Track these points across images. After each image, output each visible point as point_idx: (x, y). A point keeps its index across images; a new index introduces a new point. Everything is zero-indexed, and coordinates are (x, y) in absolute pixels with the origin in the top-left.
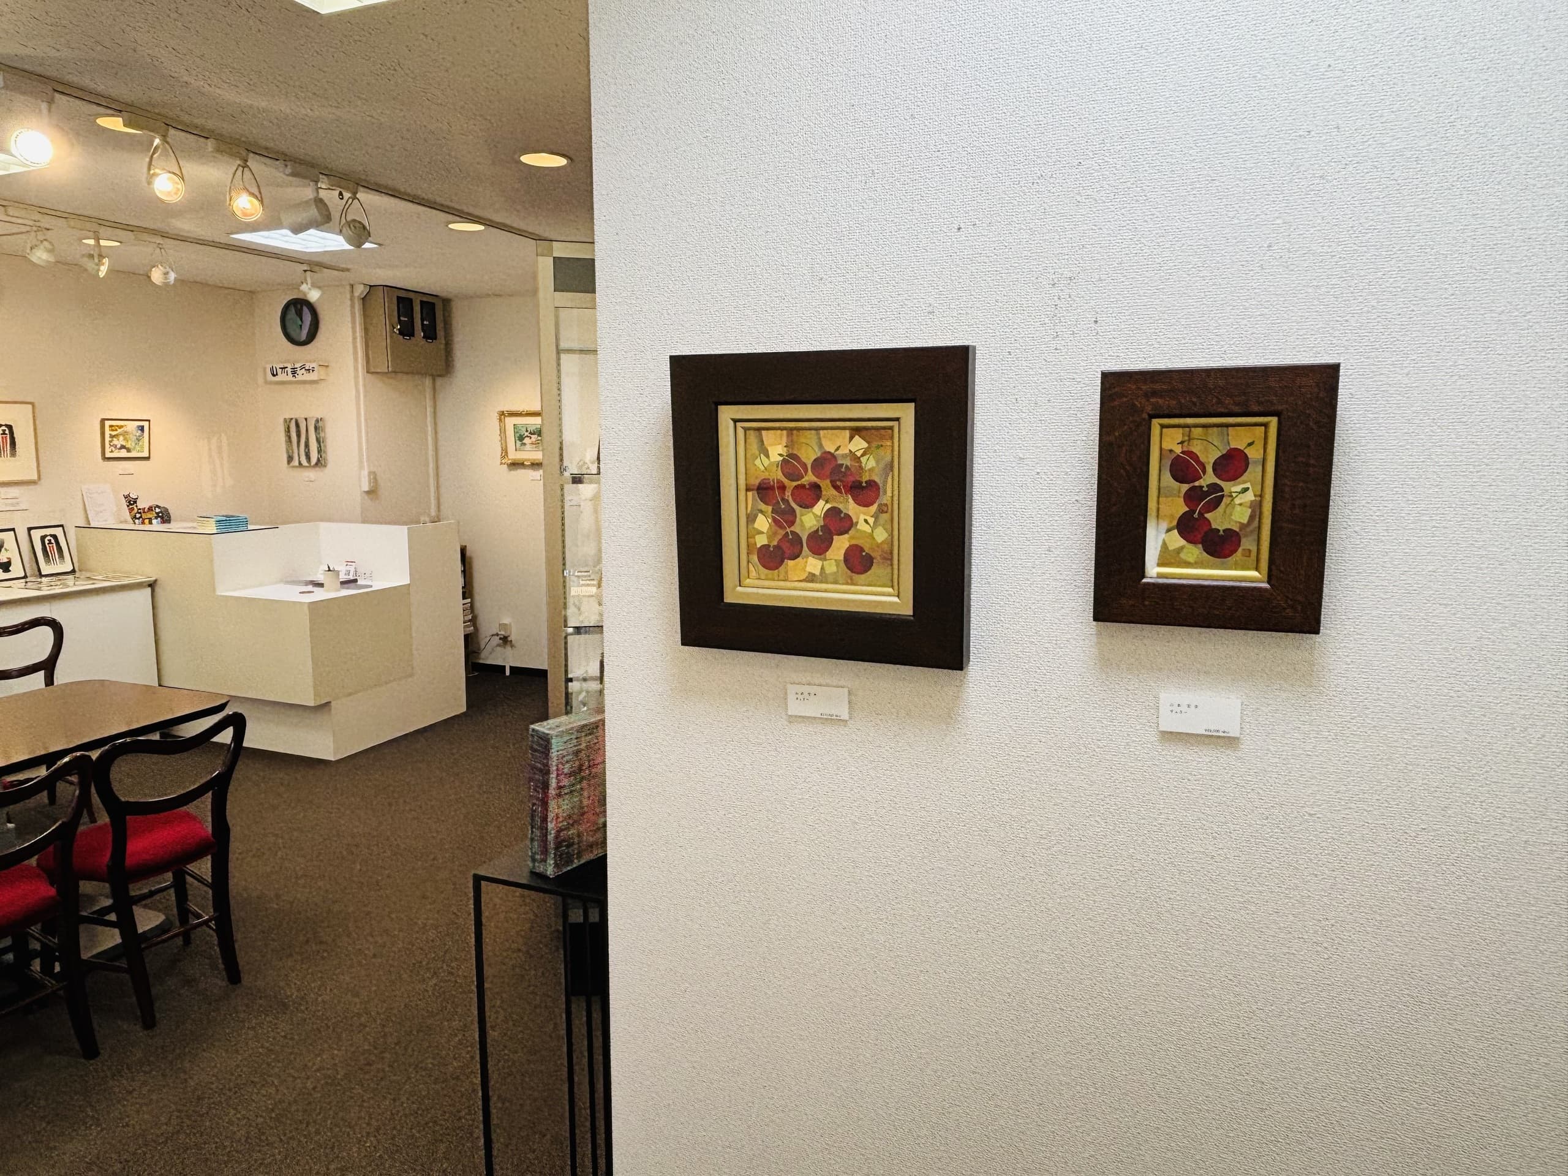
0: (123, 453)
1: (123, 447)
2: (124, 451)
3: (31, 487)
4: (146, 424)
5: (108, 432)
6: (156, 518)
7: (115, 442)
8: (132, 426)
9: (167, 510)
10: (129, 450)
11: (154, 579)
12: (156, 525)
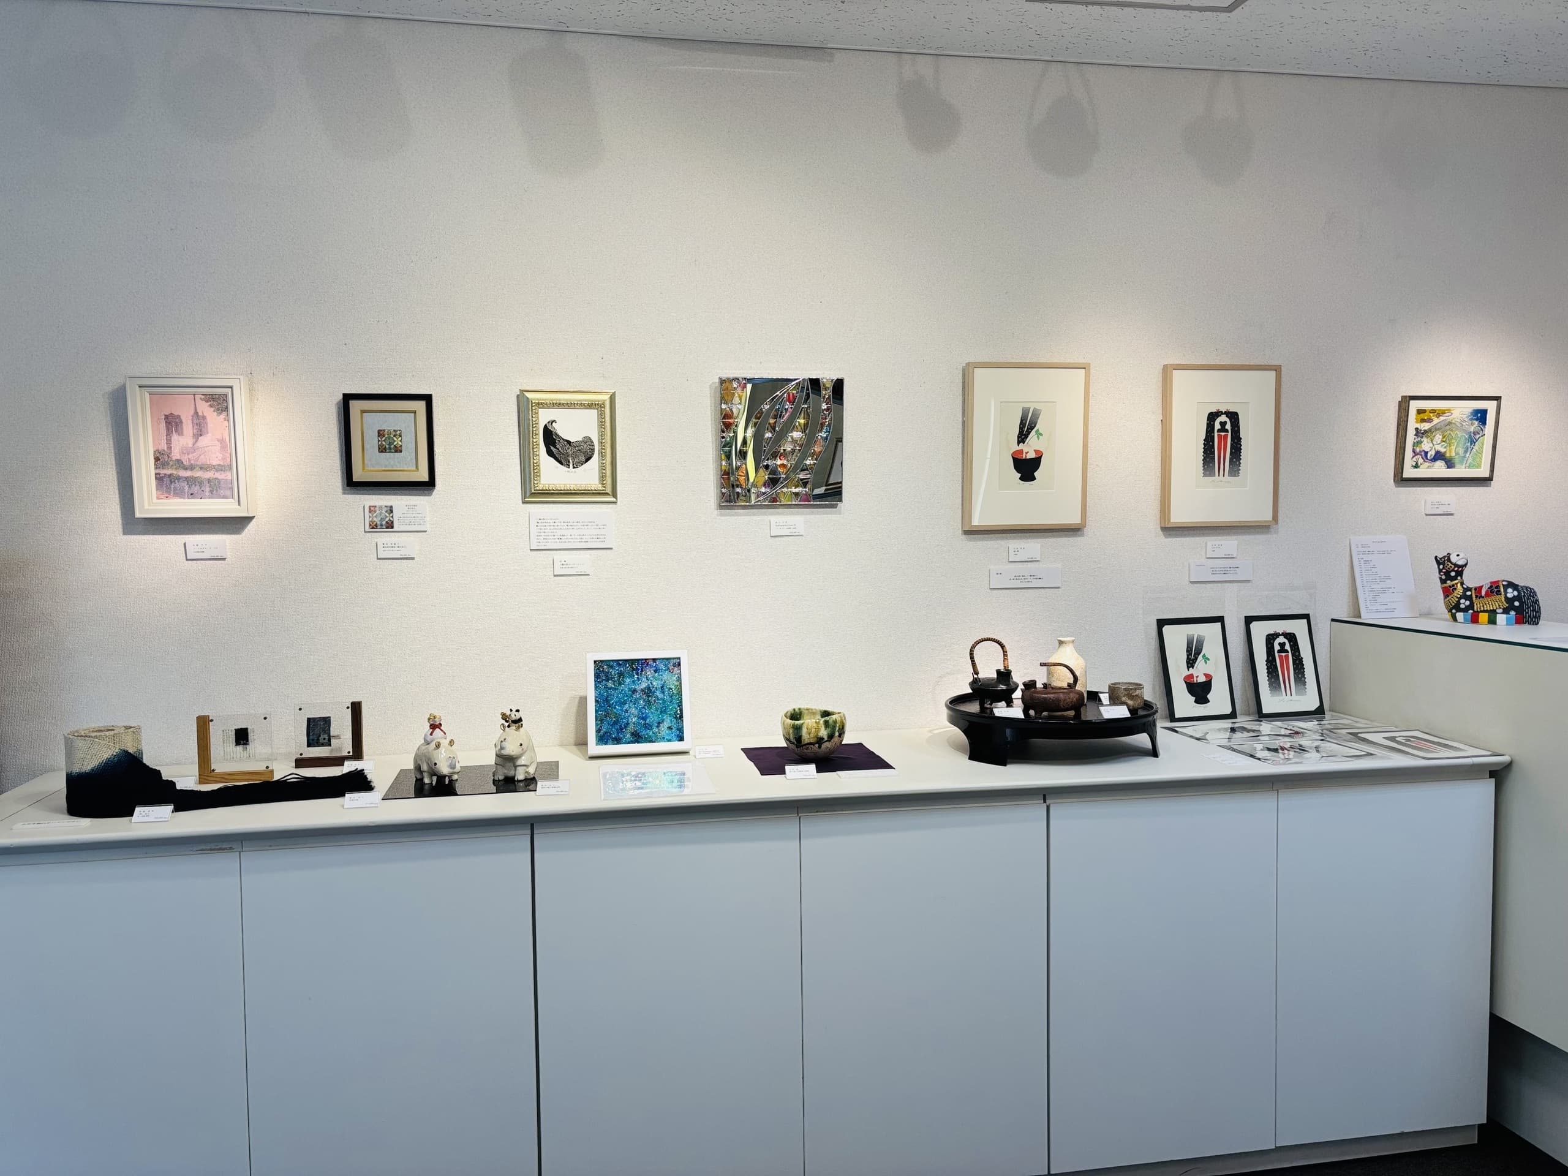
0: (1439, 470)
1: (1439, 456)
2: (1440, 464)
3: (1261, 538)
4: (1491, 406)
5: (1412, 424)
6: (1506, 611)
7: (1426, 445)
8: (1461, 411)
9: (1531, 593)
10: (1450, 464)
11: (1505, 759)
12: (1504, 627)
